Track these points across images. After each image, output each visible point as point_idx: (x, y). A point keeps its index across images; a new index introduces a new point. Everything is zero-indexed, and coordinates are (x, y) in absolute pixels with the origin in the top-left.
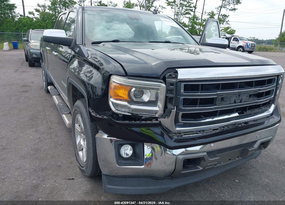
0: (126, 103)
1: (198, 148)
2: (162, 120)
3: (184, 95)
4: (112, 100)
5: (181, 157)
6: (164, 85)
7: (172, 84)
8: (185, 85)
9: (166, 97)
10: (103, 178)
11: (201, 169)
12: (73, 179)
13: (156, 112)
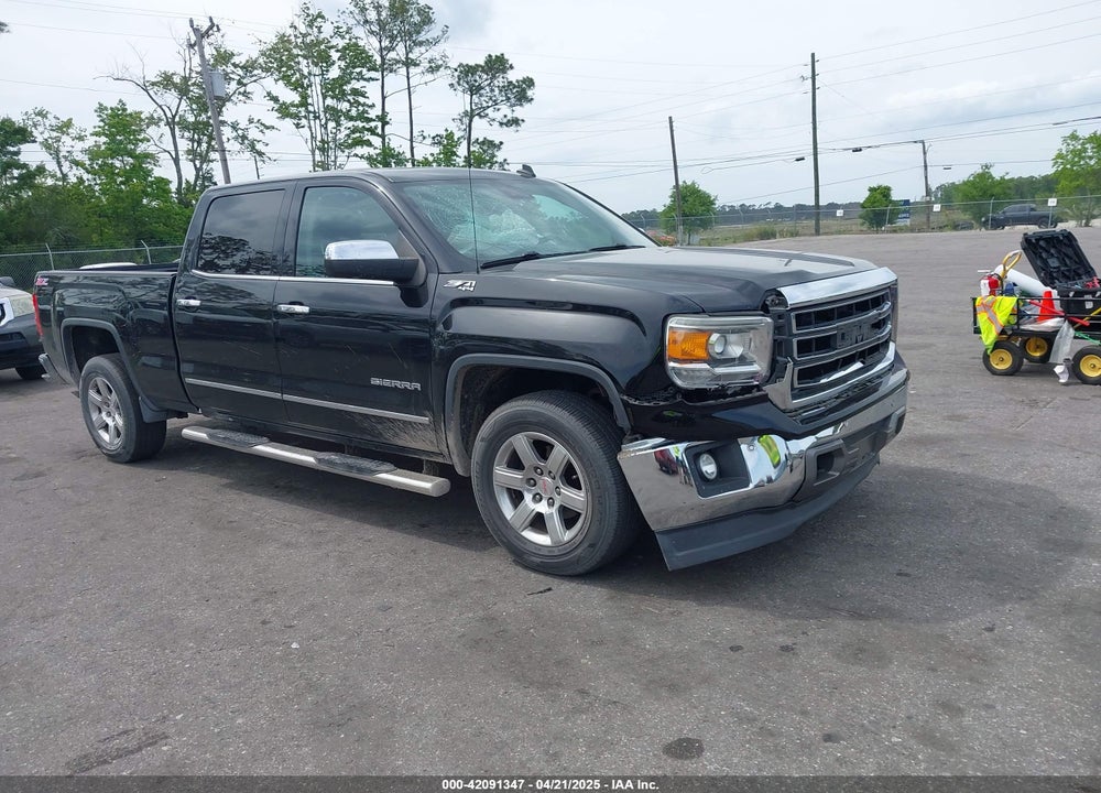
0: (705, 366)
1: (829, 432)
2: (768, 389)
3: (798, 334)
4: (671, 364)
5: (813, 452)
6: (769, 320)
7: (780, 317)
8: (797, 316)
9: (775, 341)
10: (663, 542)
11: (838, 474)
12: (550, 589)
13: (753, 375)
